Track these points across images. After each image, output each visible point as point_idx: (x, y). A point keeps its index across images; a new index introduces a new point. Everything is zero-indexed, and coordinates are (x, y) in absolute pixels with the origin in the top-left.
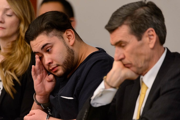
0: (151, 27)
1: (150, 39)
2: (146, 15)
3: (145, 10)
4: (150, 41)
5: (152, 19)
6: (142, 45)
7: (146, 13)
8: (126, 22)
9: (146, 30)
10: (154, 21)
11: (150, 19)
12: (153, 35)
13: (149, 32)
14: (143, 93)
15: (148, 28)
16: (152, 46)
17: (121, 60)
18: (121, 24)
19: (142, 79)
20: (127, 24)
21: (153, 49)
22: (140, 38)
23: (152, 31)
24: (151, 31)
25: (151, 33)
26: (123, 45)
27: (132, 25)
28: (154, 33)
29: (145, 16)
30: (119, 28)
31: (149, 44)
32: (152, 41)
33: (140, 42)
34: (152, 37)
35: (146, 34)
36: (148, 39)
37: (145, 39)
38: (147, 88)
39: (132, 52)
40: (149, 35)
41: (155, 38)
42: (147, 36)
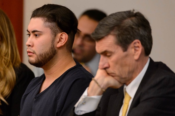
0: (137, 39)
1: (135, 50)
2: (134, 27)
3: (132, 20)
4: (135, 53)
5: (139, 30)
6: (126, 56)
7: (133, 25)
8: (112, 33)
9: (132, 41)
10: (141, 33)
11: (137, 31)
12: (138, 47)
13: (135, 43)
14: (126, 103)
15: (134, 39)
16: (136, 57)
17: (105, 69)
18: (108, 34)
19: (125, 88)
20: (114, 35)
21: (137, 60)
22: (125, 49)
23: (139, 43)
24: (137, 43)
25: (137, 45)
26: (108, 54)
27: (118, 36)
28: (140, 45)
29: (132, 28)
30: (106, 37)
31: (134, 55)
32: (137, 52)
33: (125, 53)
34: (137, 49)
35: (132, 45)
36: (133, 50)
37: (131, 50)
38: (131, 98)
39: (116, 62)
40: (135, 47)
41: (140, 49)
42: (132, 48)
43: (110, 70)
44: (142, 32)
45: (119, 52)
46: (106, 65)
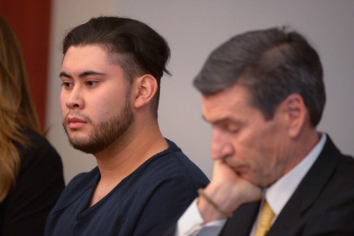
0: (295, 92)
1: (291, 116)
2: (287, 67)
4: (291, 122)
5: (299, 74)
6: (274, 130)
7: (287, 63)
8: (241, 80)
9: (285, 98)
10: (303, 80)
11: (295, 75)
12: (298, 110)
13: (291, 102)
15: (290, 92)
16: (293, 132)
17: (225, 157)
18: (231, 82)
20: (245, 85)
21: (296, 139)
22: (269, 115)
23: (298, 100)
24: (295, 101)
25: (296, 105)
26: (232, 127)
27: (254, 89)
28: (301, 105)
29: (285, 70)
30: (227, 90)
31: (288, 128)
32: (295, 122)
33: (270, 124)
34: (295, 113)
35: (284, 105)
36: (287, 117)
37: (282, 117)
38: (273, 215)
39: (250, 143)
40: (290, 110)
41: (302, 116)
42: (284, 112)
43: (236, 160)
44: (305, 77)
45: (255, 123)
46: (227, 150)
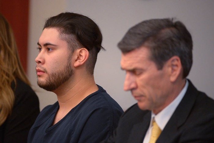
0: (176, 55)
1: (173, 70)
2: (174, 39)
3: (172, 31)
4: (172, 72)
6: (162, 76)
8: (146, 44)
9: (170, 57)
10: (182, 48)
11: (178, 45)
12: (177, 66)
13: (173, 61)
15: (173, 55)
16: (173, 79)
18: (140, 45)
20: (148, 47)
21: (174, 83)
22: (160, 66)
23: (177, 60)
25: (176, 63)
28: (179, 63)
29: (172, 41)
30: (137, 49)
31: (170, 76)
32: (174, 73)
33: (159, 72)
34: (175, 68)
35: (169, 62)
36: (170, 69)
37: (168, 69)
40: (172, 65)
41: (178, 70)
42: (169, 66)
43: (138, 92)
45: (151, 70)
46: (133, 86)
